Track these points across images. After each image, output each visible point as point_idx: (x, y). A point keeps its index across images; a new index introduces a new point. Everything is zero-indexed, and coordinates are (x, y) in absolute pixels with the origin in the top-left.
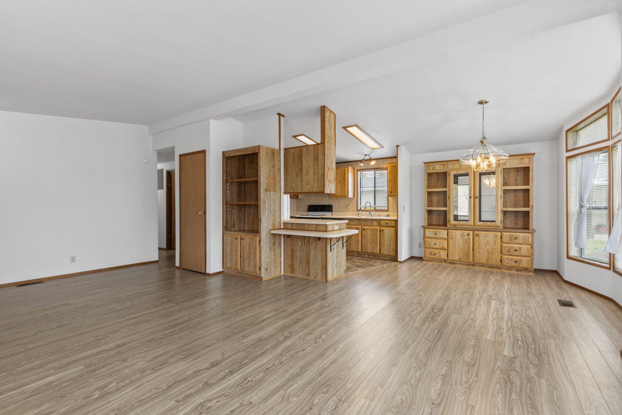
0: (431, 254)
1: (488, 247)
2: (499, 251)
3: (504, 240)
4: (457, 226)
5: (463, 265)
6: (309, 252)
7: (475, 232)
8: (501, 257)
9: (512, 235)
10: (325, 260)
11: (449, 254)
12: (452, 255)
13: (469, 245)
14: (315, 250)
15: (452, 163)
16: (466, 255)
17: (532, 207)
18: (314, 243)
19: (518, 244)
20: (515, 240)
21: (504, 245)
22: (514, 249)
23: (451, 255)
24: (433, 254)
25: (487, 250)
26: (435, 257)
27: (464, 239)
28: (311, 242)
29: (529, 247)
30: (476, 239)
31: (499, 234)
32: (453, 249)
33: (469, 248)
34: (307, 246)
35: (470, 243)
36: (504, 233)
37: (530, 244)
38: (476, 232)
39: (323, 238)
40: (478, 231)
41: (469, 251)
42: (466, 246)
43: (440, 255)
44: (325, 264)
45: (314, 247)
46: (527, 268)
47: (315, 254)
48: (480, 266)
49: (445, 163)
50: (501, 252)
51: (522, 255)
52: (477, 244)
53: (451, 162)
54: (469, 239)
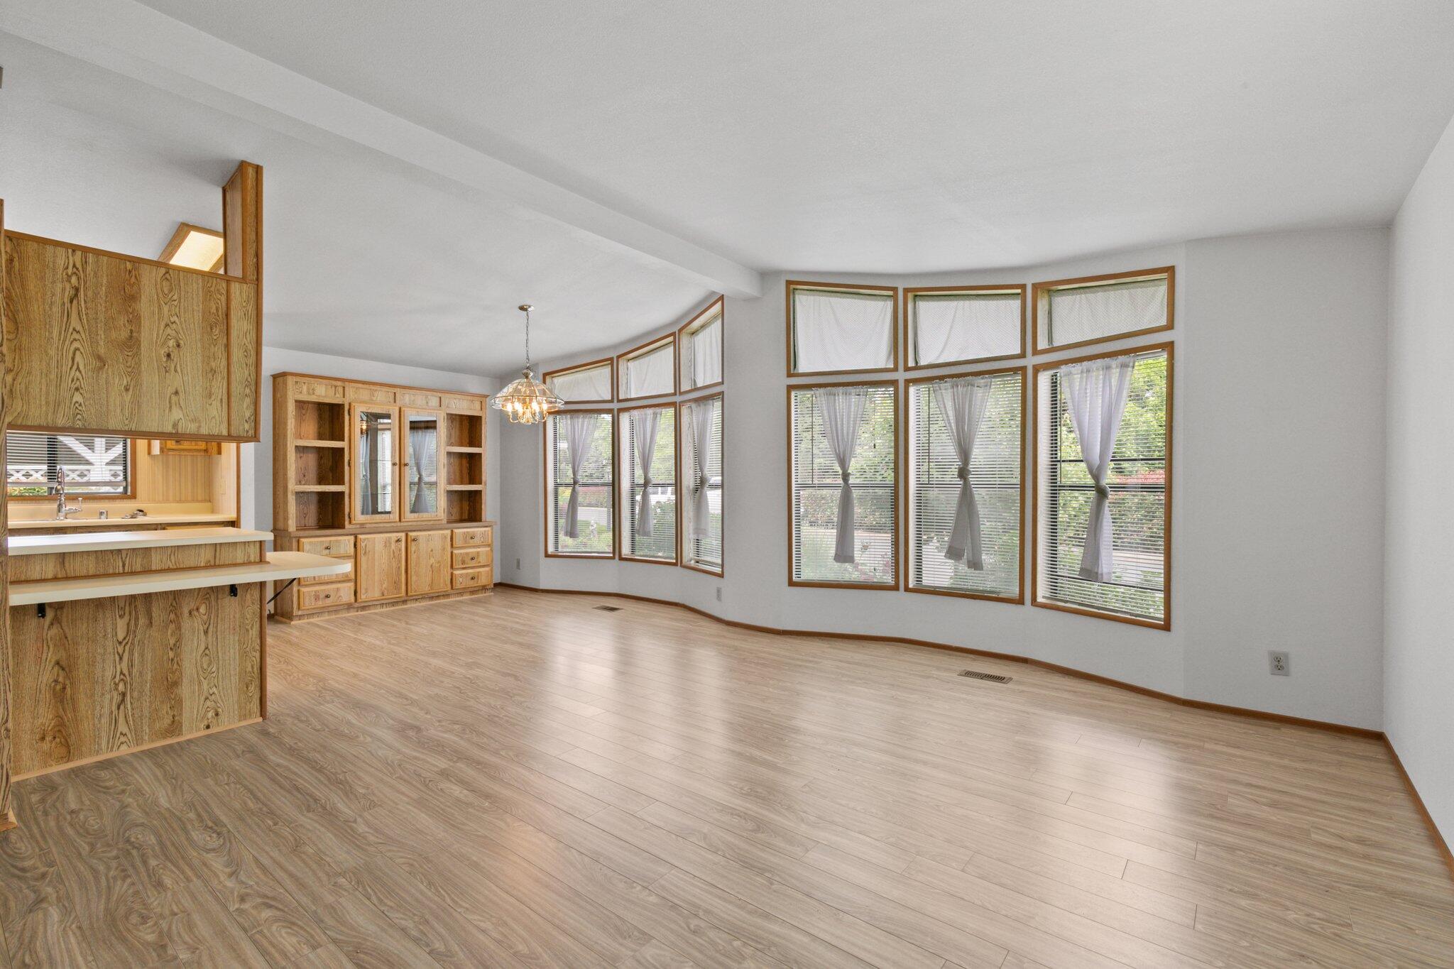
0: (317, 598)
1: (432, 561)
2: (449, 563)
3: (458, 542)
4: (368, 526)
5: (384, 606)
6: (176, 647)
7: (410, 534)
8: (452, 574)
9: (468, 532)
10: (258, 655)
11: (359, 591)
12: (366, 589)
13: (400, 561)
14: (206, 632)
15: (354, 387)
16: (395, 582)
17: (485, 485)
18: (202, 610)
19: (474, 547)
20: (471, 541)
21: (456, 552)
22: (471, 556)
23: (363, 591)
24: (322, 596)
25: (431, 566)
26: (328, 602)
27: (390, 552)
28: (186, 611)
29: (488, 549)
30: (413, 547)
31: (448, 532)
32: (368, 576)
33: (399, 568)
34: (166, 627)
35: (401, 557)
36: (455, 531)
37: (489, 545)
38: (412, 534)
39: (248, 586)
40: (414, 531)
41: (399, 574)
42: (394, 565)
43: (340, 596)
44: (256, 670)
45: (207, 623)
46: (485, 586)
47: (207, 648)
48: (416, 600)
49: (339, 383)
50: (452, 566)
51: (480, 564)
52: (413, 557)
53: (353, 384)
54: (400, 550)
